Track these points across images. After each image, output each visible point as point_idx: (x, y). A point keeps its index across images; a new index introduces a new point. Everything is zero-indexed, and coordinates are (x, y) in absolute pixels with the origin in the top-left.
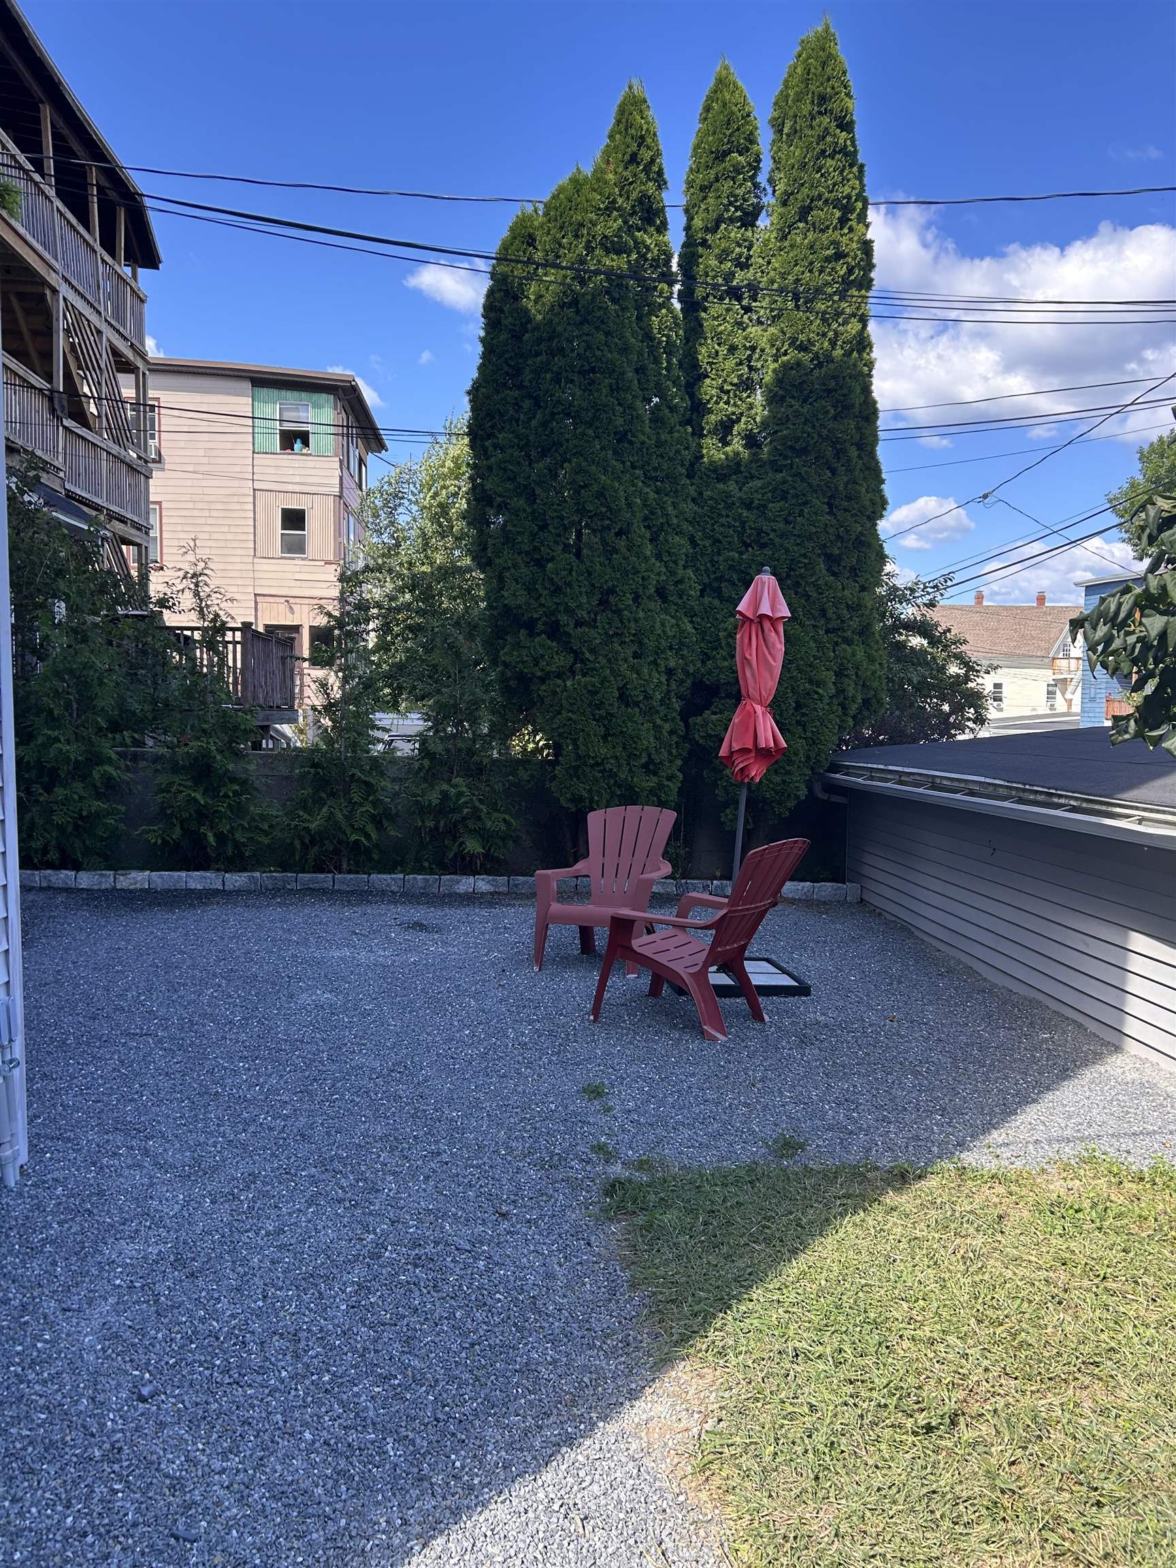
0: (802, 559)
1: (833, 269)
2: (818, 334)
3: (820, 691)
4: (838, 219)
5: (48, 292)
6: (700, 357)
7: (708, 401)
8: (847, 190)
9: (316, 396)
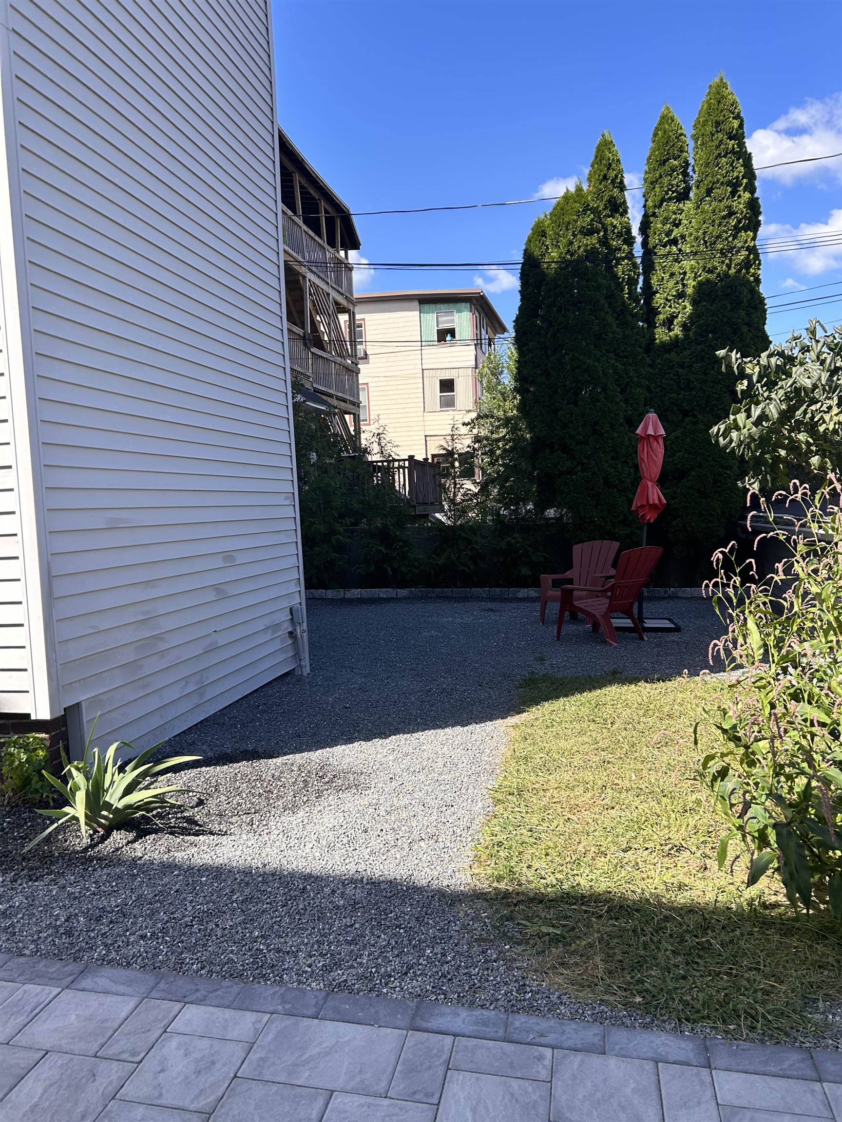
0: (714, 395)
1: (727, 222)
2: (719, 262)
3: (728, 472)
4: (730, 192)
5: (301, 278)
6: (652, 282)
7: (659, 307)
8: (735, 174)
9: (459, 305)
